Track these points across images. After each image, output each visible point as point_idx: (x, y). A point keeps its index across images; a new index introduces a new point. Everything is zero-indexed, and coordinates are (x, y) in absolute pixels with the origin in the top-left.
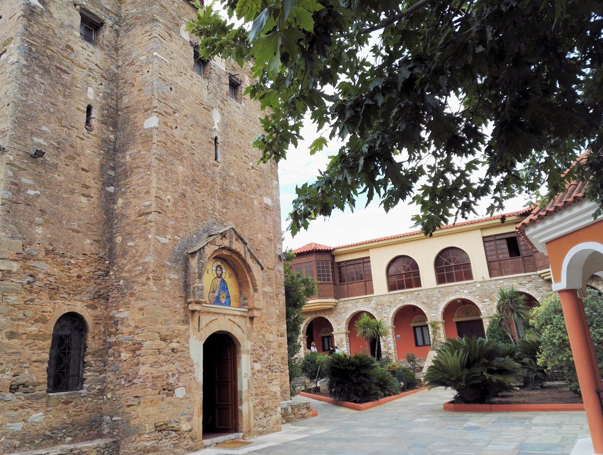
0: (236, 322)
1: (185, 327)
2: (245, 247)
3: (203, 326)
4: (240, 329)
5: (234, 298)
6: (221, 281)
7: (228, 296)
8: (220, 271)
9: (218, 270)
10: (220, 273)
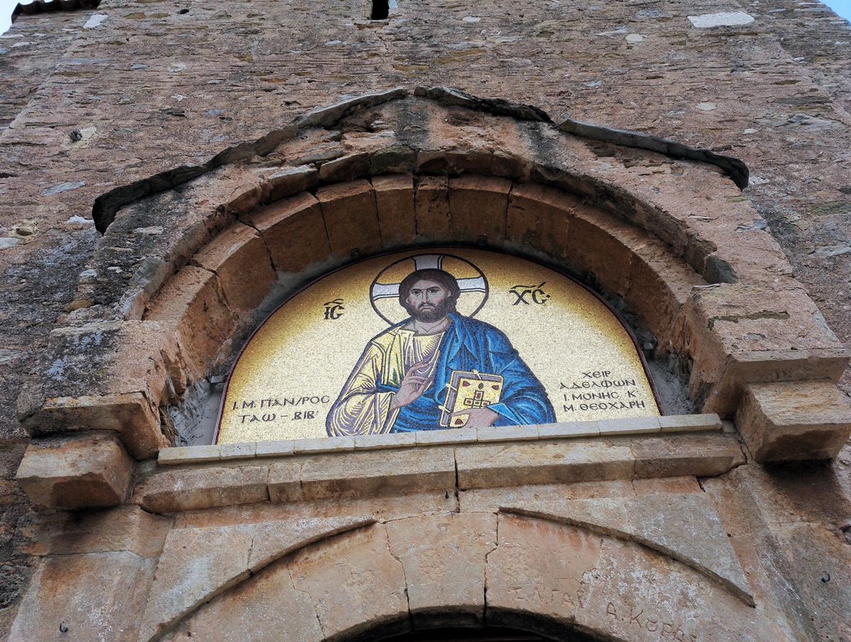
2: (536, 127)
3: (188, 603)
4: (676, 574)
5: (584, 391)
6: (449, 331)
7: (519, 387)
8: (433, 290)
9: (417, 292)
10: (436, 298)
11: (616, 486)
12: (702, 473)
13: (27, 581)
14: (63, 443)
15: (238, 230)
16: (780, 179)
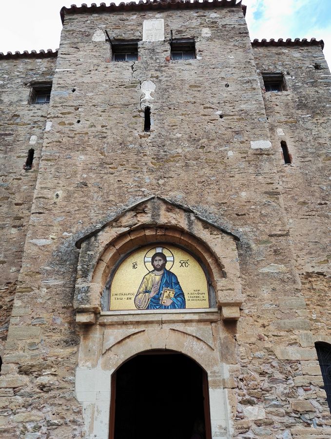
0: (189, 332)
1: (69, 350)
2: (189, 215)
3: (111, 346)
4: (202, 343)
5: (193, 295)
6: (163, 274)
7: (178, 293)
8: (160, 260)
9: (156, 260)
10: (161, 263)
11: (194, 324)
12: (212, 322)
13: (80, 340)
14: (83, 314)
15: (111, 248)
16: (255, 229)
